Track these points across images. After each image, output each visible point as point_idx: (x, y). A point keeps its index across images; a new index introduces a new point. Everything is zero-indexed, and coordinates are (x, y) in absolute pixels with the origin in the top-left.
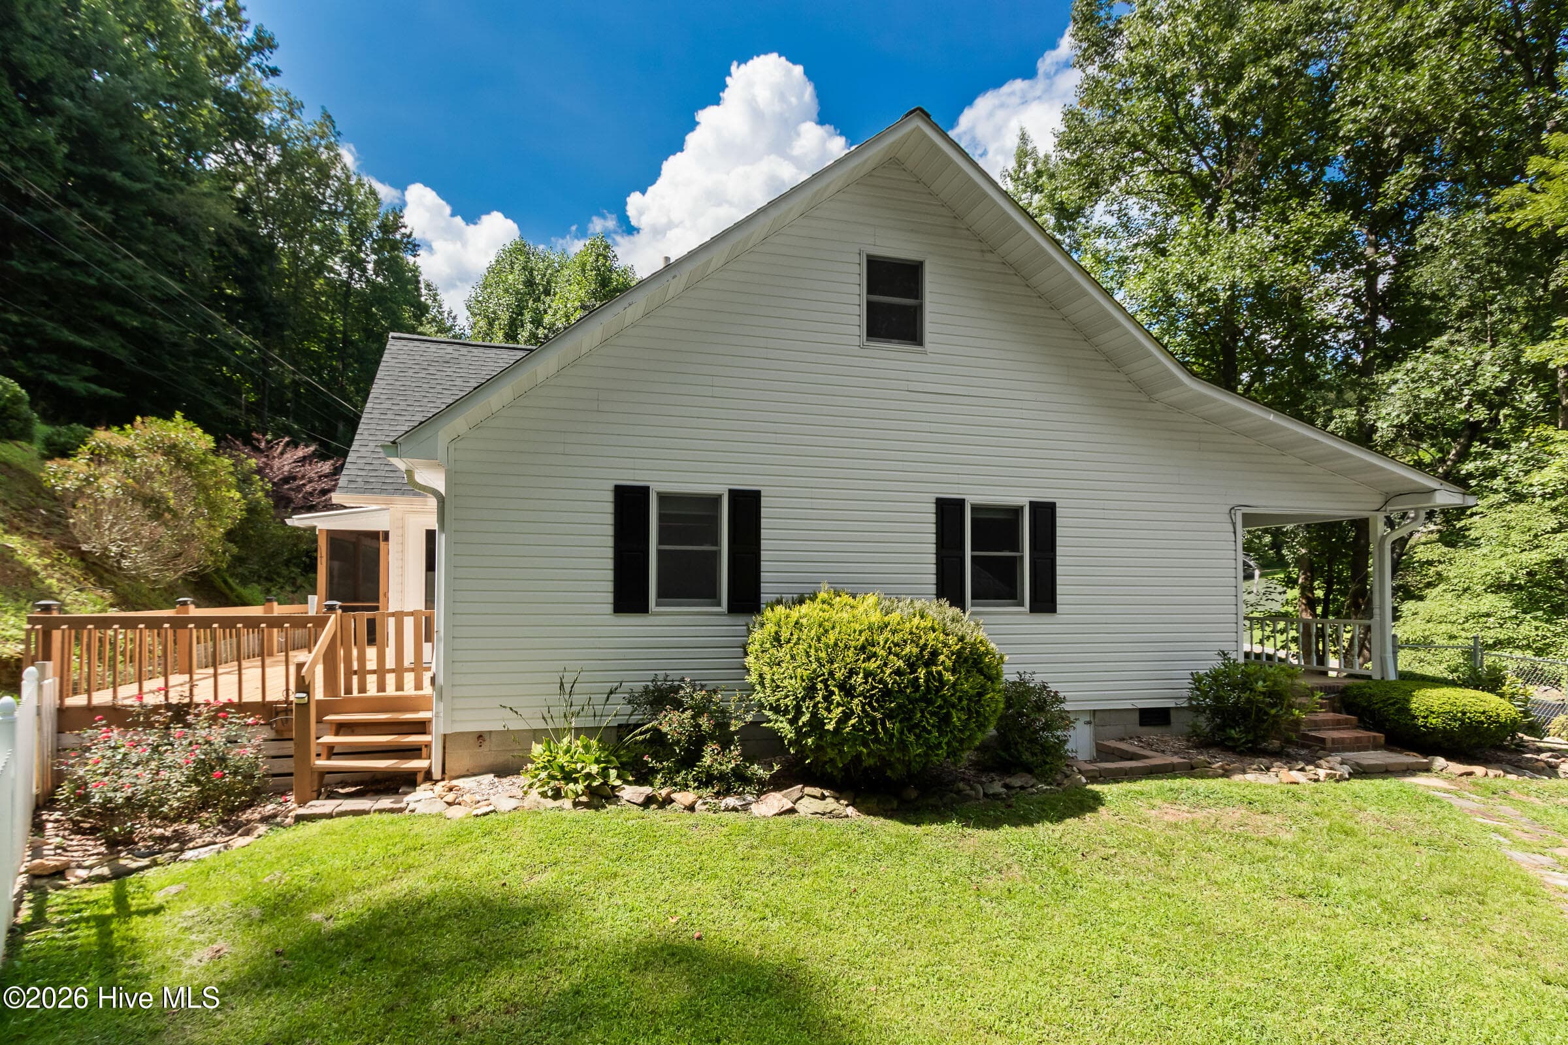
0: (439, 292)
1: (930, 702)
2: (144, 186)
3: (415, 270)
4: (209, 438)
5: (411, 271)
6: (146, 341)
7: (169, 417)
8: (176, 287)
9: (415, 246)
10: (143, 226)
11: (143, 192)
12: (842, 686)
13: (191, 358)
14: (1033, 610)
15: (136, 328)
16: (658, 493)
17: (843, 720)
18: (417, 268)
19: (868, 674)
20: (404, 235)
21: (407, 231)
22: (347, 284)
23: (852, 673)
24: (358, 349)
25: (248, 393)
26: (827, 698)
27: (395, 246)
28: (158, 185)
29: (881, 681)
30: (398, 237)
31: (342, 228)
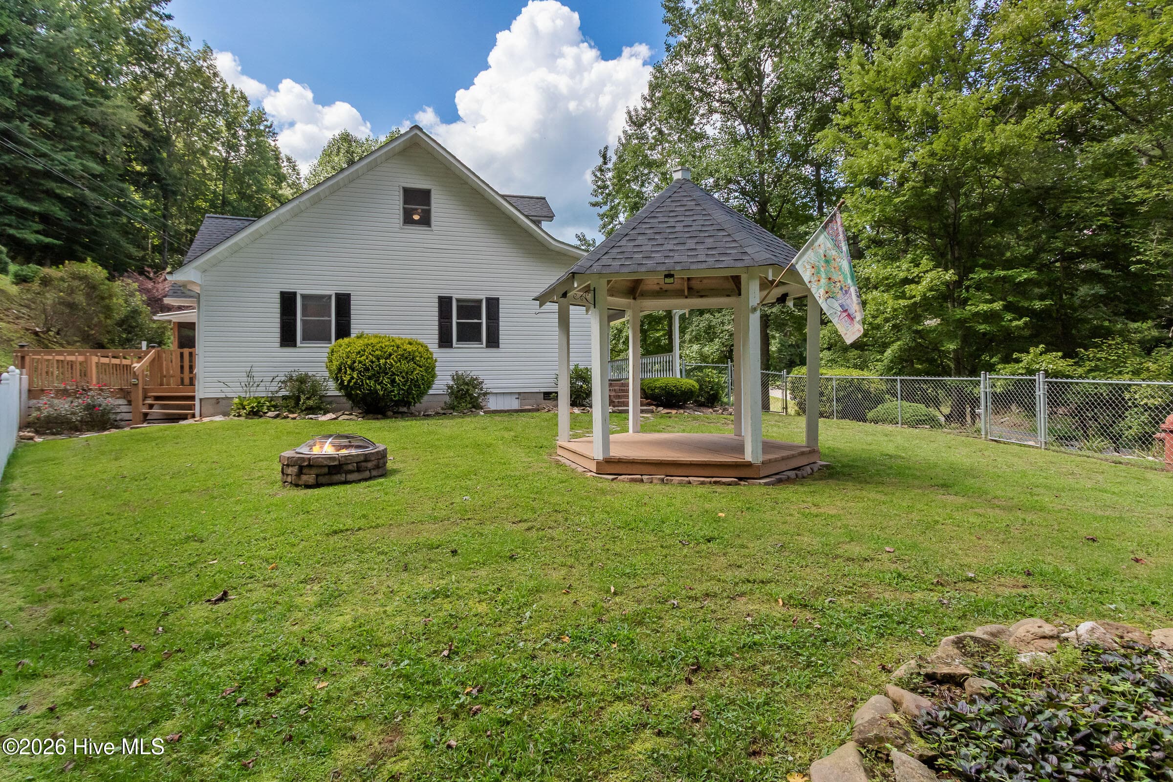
0: (297, 163)
1: (387, 374)
2: (75, 103)
3: (276, 150)
4: (105, 271)
5: (273, 151)
6: (76, 206)
7: (82, 260)
8: (97, 168)
9: (274, 134)
10: (74, 129)
11: (74, 106)
12: (350, 368)
13: (109, 217)
14: (487, 347)
15: (71, 198)
16: (301, 295)
17: (349, 381)
18: (277, 148)
19: (360, 362)
20: (266, 127)
21: (269, 124)
22: (226, 160)
23: (354, 362)
24: (233, 207)
25: (153, 238)
26: (345, 373)
27: (260, 134)
28: (85, 102)
29: (365, 365)
30: (262, 128)
31: (221, 123)
